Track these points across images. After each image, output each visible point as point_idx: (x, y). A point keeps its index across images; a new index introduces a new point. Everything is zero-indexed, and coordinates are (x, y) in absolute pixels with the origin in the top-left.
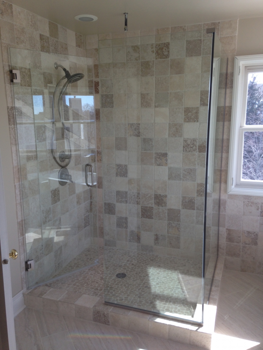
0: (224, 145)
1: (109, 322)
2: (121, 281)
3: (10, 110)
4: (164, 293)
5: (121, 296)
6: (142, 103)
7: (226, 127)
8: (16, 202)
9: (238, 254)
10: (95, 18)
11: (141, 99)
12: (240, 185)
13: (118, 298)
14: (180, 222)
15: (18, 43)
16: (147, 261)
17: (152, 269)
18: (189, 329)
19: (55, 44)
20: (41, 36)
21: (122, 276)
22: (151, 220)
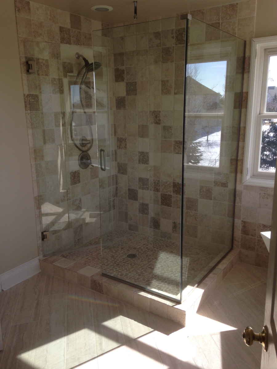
0: (241, 133)
1: (103, 291)
2: (129, 260)
3: (26, 97)
4: (164, 274)
5: (123, 272)
6: (162, 91)
7: (243, 115)
8: (32, 179)
9: (253, 248)
10: (110, 9)
11: (162, 87)
12: (257, 176)
13: (120, 274)
14: (198, 211)
15: (35, 36)
16: (162, 246)
17: (164, 254)
18: (166, 304)
19: (77, 35)
20: (61, 29)
21: (132, 256)
22: (170, 207)
